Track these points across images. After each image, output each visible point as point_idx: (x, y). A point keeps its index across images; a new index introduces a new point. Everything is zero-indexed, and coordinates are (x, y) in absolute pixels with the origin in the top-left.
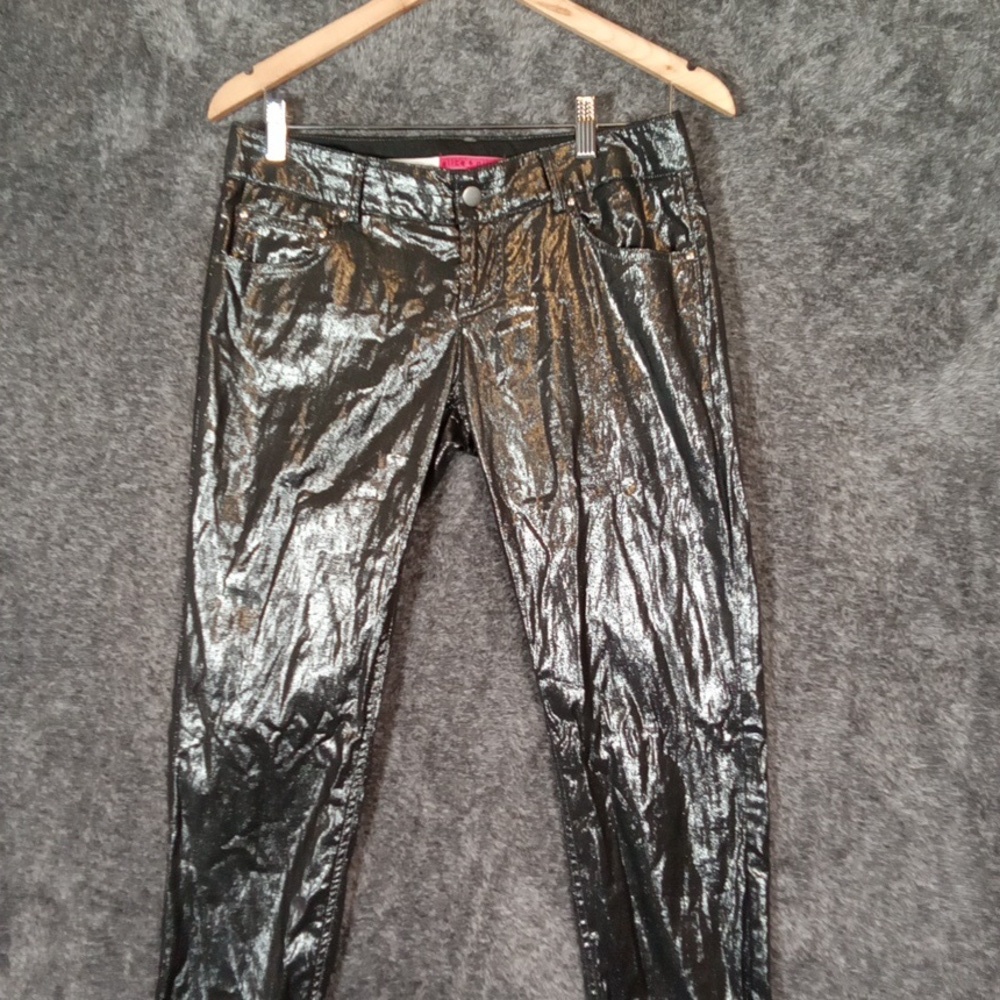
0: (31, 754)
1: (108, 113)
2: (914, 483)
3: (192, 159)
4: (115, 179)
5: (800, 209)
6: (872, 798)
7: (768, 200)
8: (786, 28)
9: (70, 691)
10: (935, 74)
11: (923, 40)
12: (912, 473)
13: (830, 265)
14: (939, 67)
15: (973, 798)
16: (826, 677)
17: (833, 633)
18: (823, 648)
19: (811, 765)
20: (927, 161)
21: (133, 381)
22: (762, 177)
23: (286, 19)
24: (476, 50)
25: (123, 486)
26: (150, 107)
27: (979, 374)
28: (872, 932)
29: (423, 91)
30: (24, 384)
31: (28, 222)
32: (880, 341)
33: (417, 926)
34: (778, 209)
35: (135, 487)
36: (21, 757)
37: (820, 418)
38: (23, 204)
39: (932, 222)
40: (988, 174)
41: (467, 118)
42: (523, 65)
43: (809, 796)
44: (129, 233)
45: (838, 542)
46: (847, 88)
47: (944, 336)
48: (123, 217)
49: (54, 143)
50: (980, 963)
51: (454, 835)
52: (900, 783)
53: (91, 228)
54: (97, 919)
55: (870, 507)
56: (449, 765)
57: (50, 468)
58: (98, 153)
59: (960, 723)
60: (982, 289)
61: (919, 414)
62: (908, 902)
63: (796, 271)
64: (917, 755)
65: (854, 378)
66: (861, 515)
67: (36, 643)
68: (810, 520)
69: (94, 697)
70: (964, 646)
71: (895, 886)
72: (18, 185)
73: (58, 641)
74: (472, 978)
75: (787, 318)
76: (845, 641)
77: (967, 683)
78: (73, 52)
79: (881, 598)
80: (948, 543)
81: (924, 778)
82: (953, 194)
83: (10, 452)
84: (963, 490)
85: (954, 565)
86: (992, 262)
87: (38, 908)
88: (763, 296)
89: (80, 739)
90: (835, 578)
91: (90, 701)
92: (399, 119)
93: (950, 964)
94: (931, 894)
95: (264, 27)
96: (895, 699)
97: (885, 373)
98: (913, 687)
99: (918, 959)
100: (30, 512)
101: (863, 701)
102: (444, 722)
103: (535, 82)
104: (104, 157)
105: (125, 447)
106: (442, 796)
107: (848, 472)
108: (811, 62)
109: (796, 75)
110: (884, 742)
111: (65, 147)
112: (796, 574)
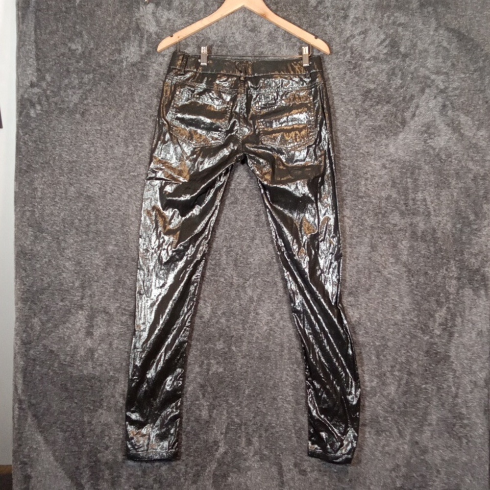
0: (101, 264)
1: (126, 49)
2: (390, 171)
3: (155, 65)
4: (129, 71)
5: (354, 84)
6: (377, 272)
7: (344, 81)
8: (349, 26)
9: (114, 243)
10: (396, 41)
11: (392, 31)
12: (389, 168)
13: (364, 102)
14: (397, 39)
15: (409, 271)
16: (364, 234)
17: (365, 220)
18: (362, 224)
19: (359, 262)
20: (394, 69)
21: (135, 139)
22: (342, 73)
23: (187, 20)
24: (249, 31)
25: (132, 174)
26: (141, 47)
27: (410, 137)
28: (378, 314)
29: (232, 44)
30: (98, 139)
31: (98, 85)
32: (380, 126)
33: (232, 318)
34: (347, 84)
35: (136, 174)
36: (97, 265)
37: (361, 151)
38: (97, 79)
39: (395, 88)
40: (412, 73)
41: (247, 53)
42: (265, 36)
43: (358, 272)
44: (134, 89)
45: (367, 190)
46: (368, 46)
47: (399, 124)
48: (131, 84)
49: (107, 59)
50: (412, 323)
51: (244, 288)
52: (387, 267)
53: (120, 87)
54: (124, 319)
55: (377, 179)
56: (242, 265)
57: (107, 168)
58: (123, 62)
59: (405, 247)
60: (411, 110)
61: (392, 149)
62: (390, 305)
63: (353, 104)
64: (392, 257)
65: (371, 138)
66: (374, 181)
67: (102, 227)
68: (358, 183)
69: (123, 244)
70: (406, 223)
71: (385, 299)
72: (95, 72)
73: (110, 226)
74: (250, 334)
75: (350, 119)
76: (369, 222)
77: (407, 234)
78: (114, 28)
79: (380, 208)
80: (401, 190)
81: (394, 265)
82: (402, 79)
83: (93, 162)
84: (406, 173)
85: (403, 197)
86: (414, 101)
87: (104, 315)
88: (343, 111)
89: (118, 259)
90: (366, 202)
91: (121, 246)
92: (224, 53)
93: (402, 324)
94: (397, 302)
95: (179, 22)
96: (385, 240)
97: (381, 136)
98: (391, 236)
99: (393, 322)
100: (100, 182)
101: (375, 241)
102: (240, 251)
103: (269, 42)
104: (125, 64)
105: (132, 161)
106: (240, 275)
107: (370, 168)
108: (357, 37)
109: (353, 41)
110: (381, 253)
111: (111, 60)
112: (354, 201)
